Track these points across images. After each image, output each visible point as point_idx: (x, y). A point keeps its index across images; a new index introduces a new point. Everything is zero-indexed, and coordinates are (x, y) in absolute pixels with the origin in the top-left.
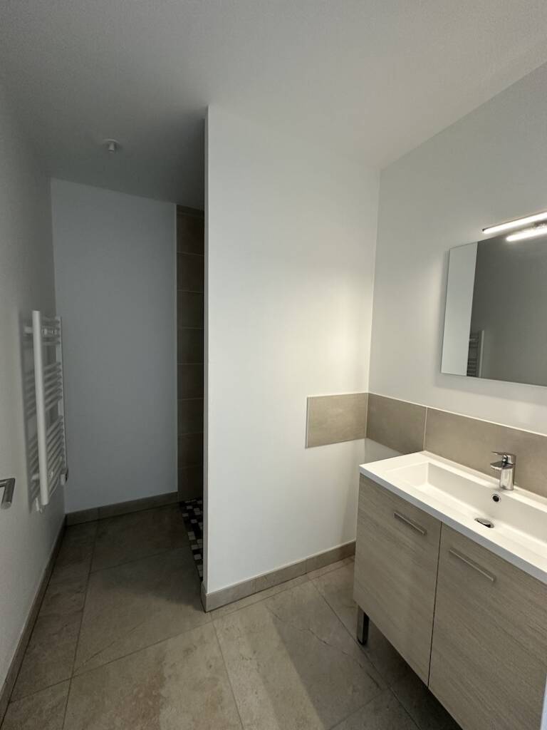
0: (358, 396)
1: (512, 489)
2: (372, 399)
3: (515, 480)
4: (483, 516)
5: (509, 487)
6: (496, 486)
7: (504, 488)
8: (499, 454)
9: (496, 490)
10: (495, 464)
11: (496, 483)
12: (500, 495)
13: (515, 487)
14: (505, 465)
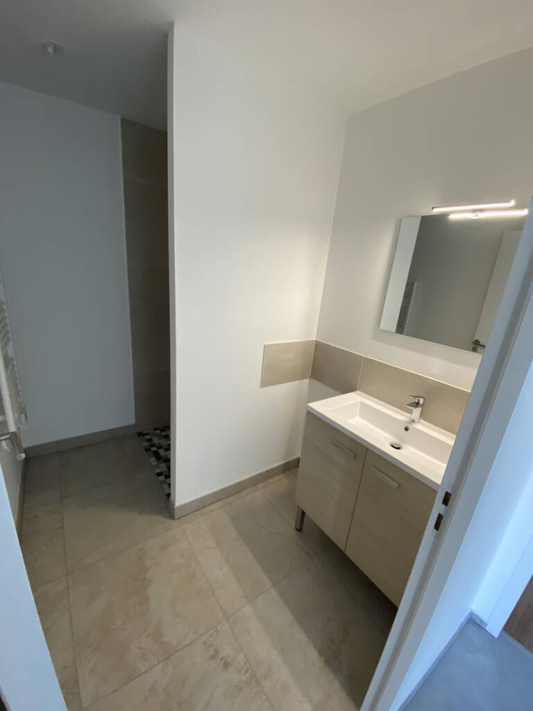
0: (307, 343)
1: (419, 422)
2: (318, 346)
3: (422, 416)
4: (396, 441)
5: (417, 421)
6: (408, 420)
7: (413, 421)
8: (414, 397)
9: (408, 423)
10: (409, 405)
11: (408, 417)
12: (409, 426)
13: (421, 420)
14: (417, 404)
